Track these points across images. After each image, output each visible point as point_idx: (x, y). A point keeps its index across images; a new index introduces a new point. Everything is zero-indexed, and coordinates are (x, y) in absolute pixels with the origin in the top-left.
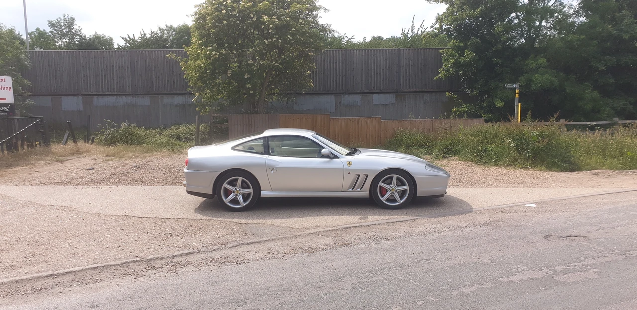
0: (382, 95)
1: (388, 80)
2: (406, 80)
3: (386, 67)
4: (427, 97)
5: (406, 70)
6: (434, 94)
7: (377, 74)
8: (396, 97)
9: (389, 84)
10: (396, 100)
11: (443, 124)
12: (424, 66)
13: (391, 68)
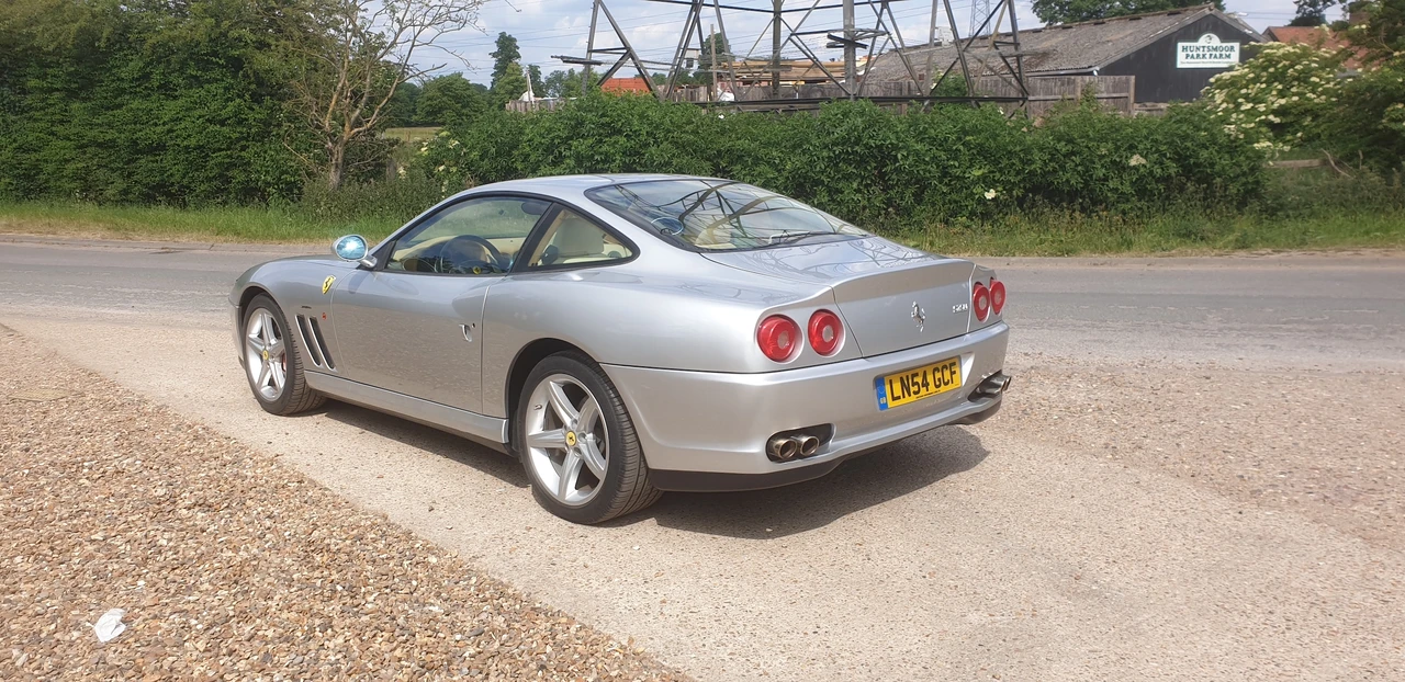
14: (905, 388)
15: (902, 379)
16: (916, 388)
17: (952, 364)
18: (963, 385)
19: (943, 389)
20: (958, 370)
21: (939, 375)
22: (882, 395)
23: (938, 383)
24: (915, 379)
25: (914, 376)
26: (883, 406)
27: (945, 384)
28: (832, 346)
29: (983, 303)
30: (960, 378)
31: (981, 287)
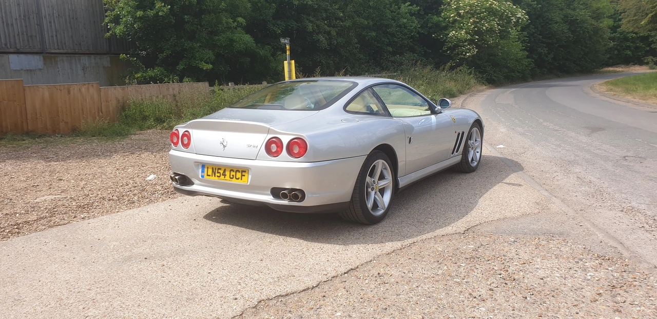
0: (22, 56)
1: (27, 35)
2: (52, 37)
3: (20, 16)
4: (85, 60)
5: (50, 22)
6: (93, 56)
7: (7, 24)
8: (45, 59)
9: (28, 40)
10: (45, 64)
11: (171, 90)
12: (73, 18)
13: (29, 18)
14: (214, 173)
15: (213, 168)
16: (219, 175)
17: (243, 171)
18: (249, 184)
19: (234, 181)
20: (246, 175)
21: (234, 173)
22: (203, 172)
23: (232, 177)
24: (219, 171)
25: (219, 169)
26: (203, 176)
27: (236, 179)
28: (186, 146)
29: (274, 148)
30: (247, 180)
31: (274, 139)
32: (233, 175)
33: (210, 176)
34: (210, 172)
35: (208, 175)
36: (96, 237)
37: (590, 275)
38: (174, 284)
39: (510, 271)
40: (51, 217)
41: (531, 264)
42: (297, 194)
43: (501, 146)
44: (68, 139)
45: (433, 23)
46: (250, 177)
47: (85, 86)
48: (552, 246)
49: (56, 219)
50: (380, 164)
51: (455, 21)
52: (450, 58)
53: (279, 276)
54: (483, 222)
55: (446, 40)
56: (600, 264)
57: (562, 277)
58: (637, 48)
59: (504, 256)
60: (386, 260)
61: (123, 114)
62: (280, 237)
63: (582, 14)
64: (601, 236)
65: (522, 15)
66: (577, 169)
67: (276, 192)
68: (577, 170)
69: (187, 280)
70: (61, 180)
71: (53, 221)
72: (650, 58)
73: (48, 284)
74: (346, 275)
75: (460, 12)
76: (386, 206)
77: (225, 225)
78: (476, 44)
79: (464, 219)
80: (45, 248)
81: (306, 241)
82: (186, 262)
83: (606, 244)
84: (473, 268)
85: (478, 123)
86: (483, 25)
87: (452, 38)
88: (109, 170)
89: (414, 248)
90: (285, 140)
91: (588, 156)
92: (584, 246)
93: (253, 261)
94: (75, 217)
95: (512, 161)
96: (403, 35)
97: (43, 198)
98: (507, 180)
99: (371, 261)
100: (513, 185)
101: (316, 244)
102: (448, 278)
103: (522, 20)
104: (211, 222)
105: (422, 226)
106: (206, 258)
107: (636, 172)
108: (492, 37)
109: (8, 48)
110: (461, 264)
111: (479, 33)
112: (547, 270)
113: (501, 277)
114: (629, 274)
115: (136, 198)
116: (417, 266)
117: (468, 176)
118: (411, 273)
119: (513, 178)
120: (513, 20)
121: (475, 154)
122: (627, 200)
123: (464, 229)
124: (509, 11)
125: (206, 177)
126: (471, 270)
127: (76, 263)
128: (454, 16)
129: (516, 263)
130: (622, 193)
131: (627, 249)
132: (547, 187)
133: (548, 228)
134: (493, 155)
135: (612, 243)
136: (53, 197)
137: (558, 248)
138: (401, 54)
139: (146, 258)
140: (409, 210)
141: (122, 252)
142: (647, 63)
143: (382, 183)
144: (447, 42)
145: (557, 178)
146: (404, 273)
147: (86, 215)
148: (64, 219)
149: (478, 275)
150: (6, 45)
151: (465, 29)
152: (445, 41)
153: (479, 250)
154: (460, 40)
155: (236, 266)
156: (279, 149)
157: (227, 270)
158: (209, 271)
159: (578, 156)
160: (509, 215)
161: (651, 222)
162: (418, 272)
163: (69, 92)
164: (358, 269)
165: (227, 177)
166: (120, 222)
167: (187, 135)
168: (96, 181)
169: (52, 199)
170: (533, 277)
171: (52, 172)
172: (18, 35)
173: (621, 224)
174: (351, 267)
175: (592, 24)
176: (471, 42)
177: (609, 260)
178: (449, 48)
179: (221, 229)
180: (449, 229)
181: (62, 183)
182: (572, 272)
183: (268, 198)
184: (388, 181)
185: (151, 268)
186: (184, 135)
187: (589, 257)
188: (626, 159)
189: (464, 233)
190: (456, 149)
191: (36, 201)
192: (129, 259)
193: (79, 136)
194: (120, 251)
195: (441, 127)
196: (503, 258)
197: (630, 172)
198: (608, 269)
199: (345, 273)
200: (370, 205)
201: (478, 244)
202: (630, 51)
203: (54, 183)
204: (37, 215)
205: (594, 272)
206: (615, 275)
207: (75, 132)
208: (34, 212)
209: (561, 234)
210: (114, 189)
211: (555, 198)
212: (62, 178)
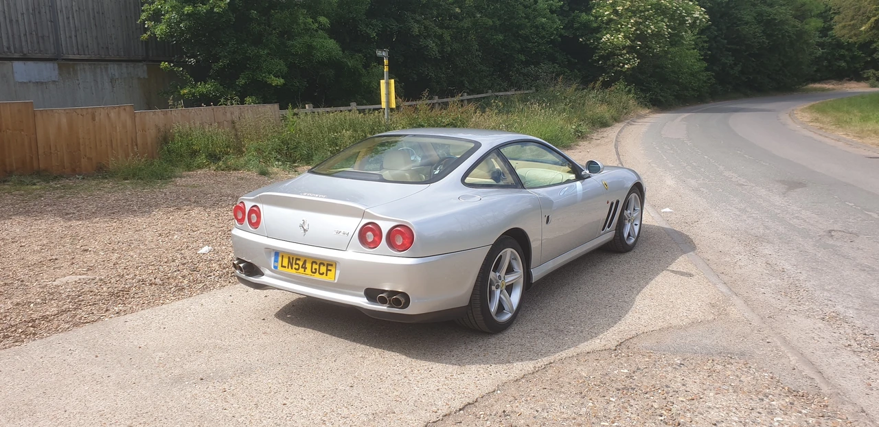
0: (30, 64)
1: (37, 34)
2: (71, 37)
3: (28, 9)
4: (114, 69)
5: (68, 18)
6: (124, 64)
7: (11, 21)
8: (60, 68)
9: (38, 42)
10: (60, 74)
11: (228, 115)
12: (98, 13)
13: (39, 13)
14: (291, 264)
15: (289, 258)
16: (297, 267)
17: (329, 264)
18: (336, 281)
19: (317, 276)
20: (333, 270)
21: (317, 267)
22: (276, 261)
23: (314, 271)
24: (298, 262)
25: (297, 259)
26: (276, 267)
27: (320, 274)
28: (255, 225)
29: (370, 237)
30: (333, 276)
31: (370, 226)
32: (316, 269)
33: (285, 267)
34: (286, 262)
35: (282, 266)
36: (136, 344)
37: (778, 421)
38: (239, 420)
39: (674, 410)
40: (75, 309)
41: (701, 400)
42: (399, 299)
43: (667, 210)
44: (94, 183)
45: (580, 23)
46: (338, 272)
47: (114, 110)
48: (729, 373)
49: (82, 313)
50: (508, 253)
51: (610, 20)
52: (602, 70)
53: (374, 412)
54: (641, 332)
55: (597, 45)
56: (791, 403)
57: (741, 422)
58: (854, 58)
59: (667, 386)
60: (513, 390)
61: (165, 148)
62: (375, 349)
63: (782, 12)
64: (794, 360)
65: (700, 14)
66: (767, 250)
67: (371, 294)
68: (766, 252)
69: (256, 413)
70: (86, 250)
71: (79, 316)
72: (871, 72)
73: (77, 415)
74: (462, 412)
75: (618, 8)
76: (515, 308)
77: (303, 329)
78: (637, 52)
79: (615, 328)
80: (70, 359)
81: (410, 357)
82: (254, 386)
83: (801, 372)
84: (626, 405)
85: (638, 188)
86: (648, 27)
87: (606, 43)
88: (149, 235)
89: (550, 371)
90: (385, 227)
91: (781, 229)
92: (771, 375)
93: (340, 388)
94: (107, 310)
95: (681, 234)
96: (540, 38)
97: (64, 280)
98: (674, 267)
99: (494, 391)
100: (682, 274)
101: (423, 363)
102: (594, 420)
103: (701, 20)
104: (284, 323)
105: (561, 337)
106: (280, 381)
107: (844, 256)
108: (659, 43)
109: (11, 52)
110: (611, 399)
111: (641, 37)
112: (721, 410)
113: (661, 420)
114: (829, 421)
115: (186, 282)
116: (554, 400)
117: (623, 257)
118: (545, 411)
119: (681, 263)
120: (687, 20)
121: (632, 228)
122: (830, 302)
123: (616, 343)
124: (684, 9)
125: (280, 268)
126: (623, 407)
127: (111, 383)
128: (609, 15)
129: (680, 399)
130: (824, 289)
131: (827, 380)
132: (726, 278)
133: (725, 344)
134: (657, 225)
135: (808, 371)
136: (77, 278)
137: (737, 376)
138: (537, 64)
139: (202, 379)
140: (545, 311)
141: (171, 368)
142: (867, 79)
143: (510, 279)
144: (599, 49)
145: (740, 264)
146: (537, 411)
147: (121, 307)
148: (93, 313)
149: (633, 416)
150: (9, 48)
151: (624, 32)
152: (596, 48)
153: (635, 377)
154: (616, 47)
155: (318, 394)
156: (376, 239)
157: (307, 401)
158: (285, 402)
159: (768, 229)
160: (675, 322)
161: (860, 337)
162: (555, 410)
163: (94, 119)
164: (477, 404)
165: (308, 271)
166: (166, 320)
167: (255, 211)
168: (132, 254)
169: (76, 282)
170: (702, 421)
171: (75, 238)
172: (25, 35)
173: (821, 340)
174: (468, 400)
175: (794, 26)
176: (631, 49)
177: (803, 396)
178: (601, 57)
179: (298, 336)
180: (596, 343)
181: (88, 255)
182: (754, 414)
183: (362, 302)
184: (518, 275)
185: (209, 395)
186: (251, 211)
187: (777, 392)
188: (832, 236)
189: (616, 350)
190: (608, 222)
191: (55, 283)
192: (179, 380)
193: (106, 178)
194: (168, 366)
195: (588, 197)
196: (666, 389)
197: (836, 256)
198: (800, 412)
199: (460, 410)
200: (493, 308)
201: (634, 368)
202: (845, 61)
203: (77, 256)
204: (58, 306)
205: (783, 416)
206: (810, 422)
207: (101, 171)
208: (53, 302)
209: (742, 354)
210: (156, 268)
211: (735, 298)
212: (86, 248)
